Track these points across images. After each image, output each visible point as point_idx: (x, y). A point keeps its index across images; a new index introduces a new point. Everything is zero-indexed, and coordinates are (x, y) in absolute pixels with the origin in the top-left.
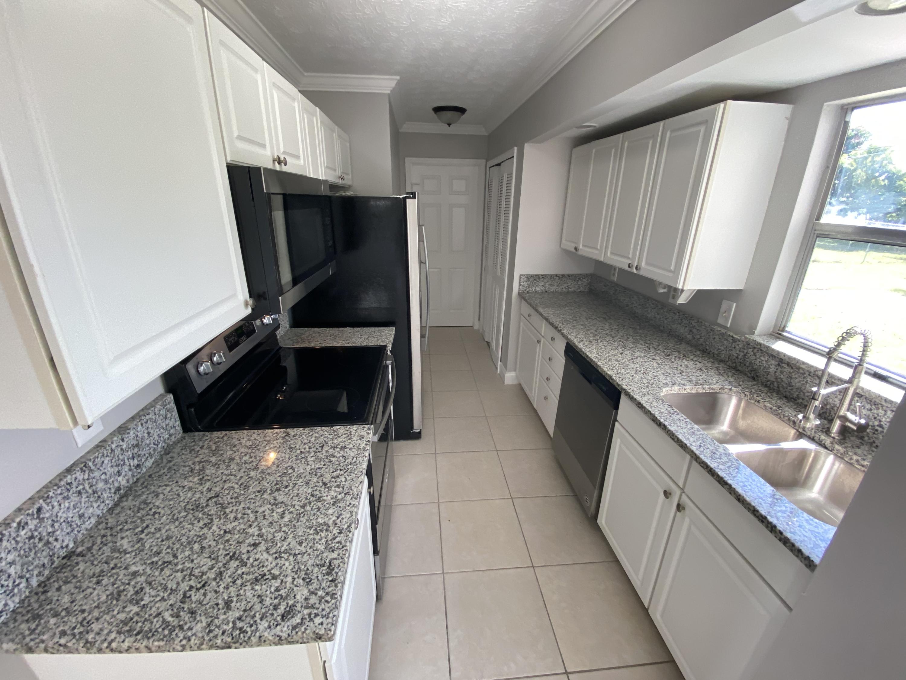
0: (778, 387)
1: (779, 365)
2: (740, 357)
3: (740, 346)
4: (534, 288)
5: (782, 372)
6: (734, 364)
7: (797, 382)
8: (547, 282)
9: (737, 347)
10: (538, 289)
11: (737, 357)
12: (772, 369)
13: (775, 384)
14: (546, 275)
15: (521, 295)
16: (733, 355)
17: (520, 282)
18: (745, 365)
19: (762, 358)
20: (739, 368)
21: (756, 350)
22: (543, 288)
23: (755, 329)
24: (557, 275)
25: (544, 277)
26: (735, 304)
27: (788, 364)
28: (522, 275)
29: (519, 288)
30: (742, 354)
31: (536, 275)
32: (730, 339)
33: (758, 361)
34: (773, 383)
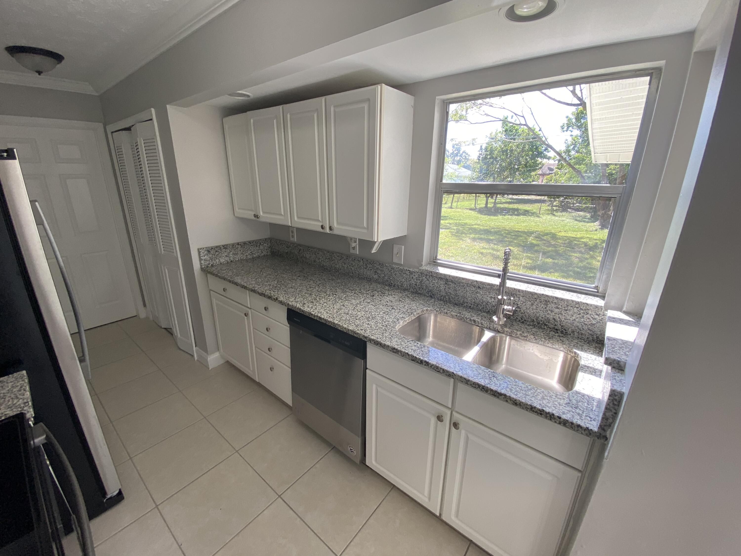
0: (449, 299)
1: (446, 283)
2: (417, 284)
3: (416, 276)
4: (217, 261)
5: (449, 288)
6: (415, 290)
7: (460, 293)
8: (230, 252)
9: (414, 277)
10: (222, 260)
11: (416, 285)
12: (442, 288)
13: (447, 297)
14: (227, 245)
15: (205, 270)
16: (413, 284)
17: (200, 257)
18: (423, 289)
19: (434, 281)
20: (420, 292)
21: (428, 277)
22: (227, 259)
23: (422, 262)
24: (238, 244)
25: (225, 247)
26: (403, 246)
27: (452, 282)
28: (201, 249)
29: (201, 264)
30: (419, 281)
31: (217, 247)
32: (408, 273)
33: (431, 284)
34: (445, 297)
